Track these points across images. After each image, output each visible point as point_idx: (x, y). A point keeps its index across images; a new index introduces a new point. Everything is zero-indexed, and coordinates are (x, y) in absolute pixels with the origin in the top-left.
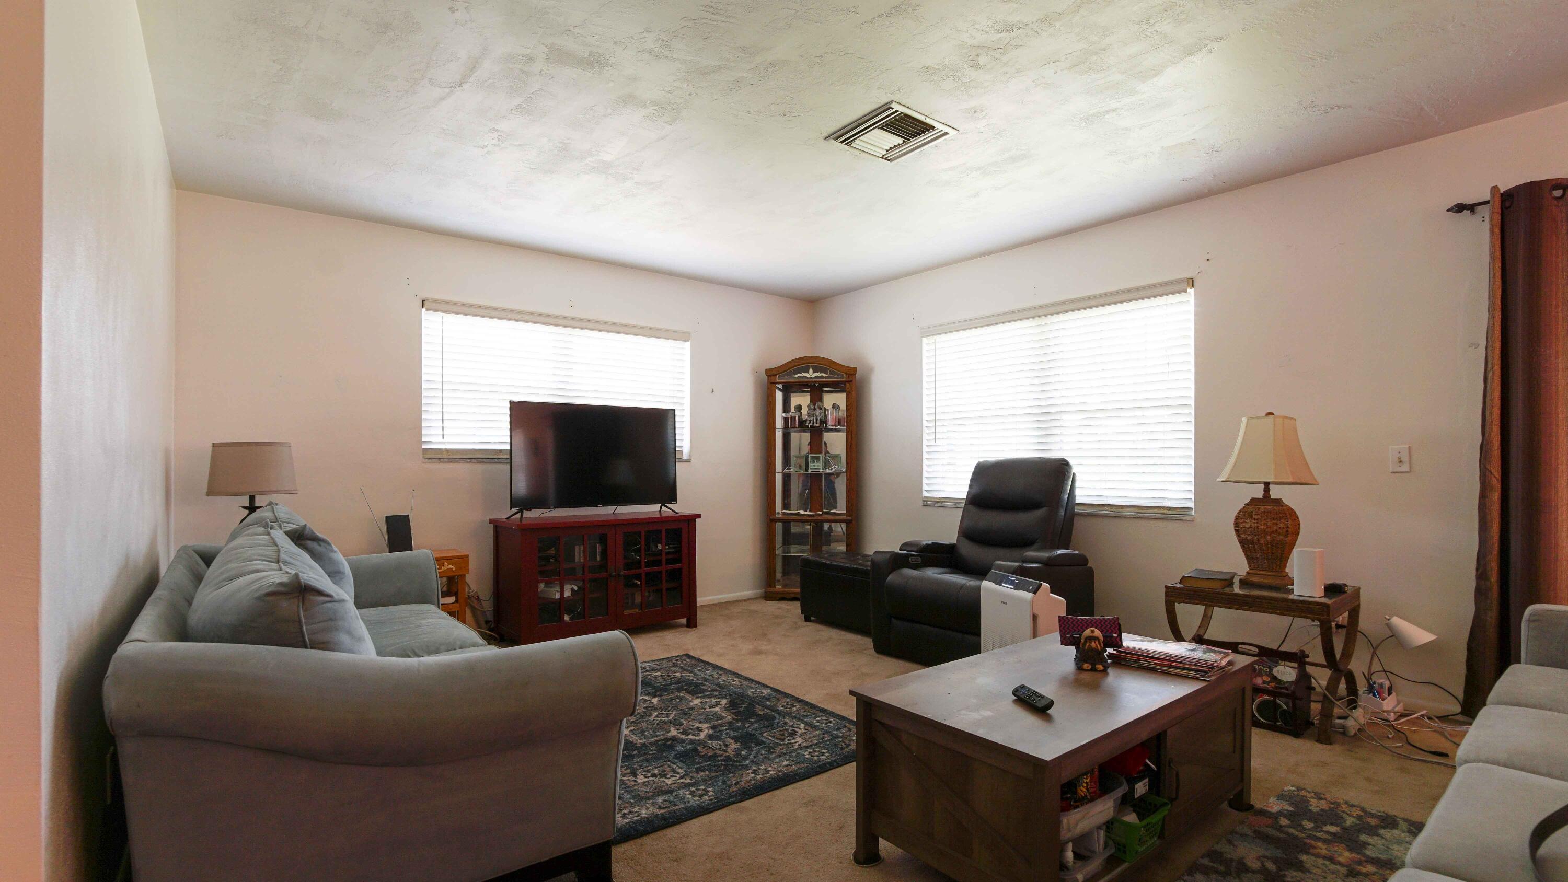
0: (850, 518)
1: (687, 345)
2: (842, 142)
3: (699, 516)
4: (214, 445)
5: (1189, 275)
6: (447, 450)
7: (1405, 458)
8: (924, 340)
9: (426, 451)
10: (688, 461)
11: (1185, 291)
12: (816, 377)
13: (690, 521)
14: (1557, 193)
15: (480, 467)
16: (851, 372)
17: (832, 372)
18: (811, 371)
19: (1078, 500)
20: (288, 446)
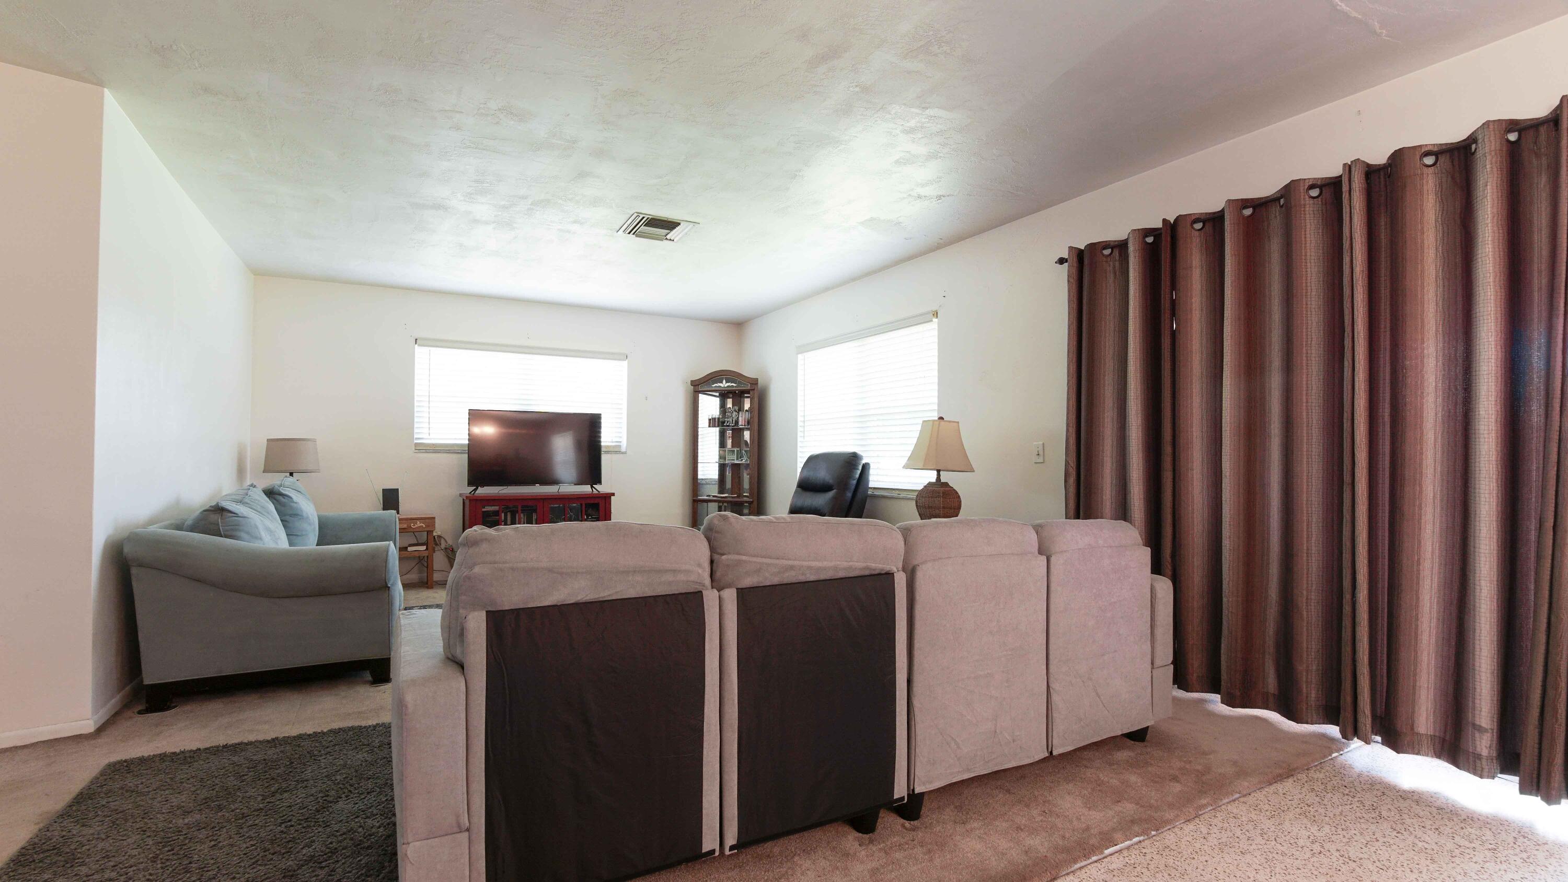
0: (751, 500)
1: (625, 363)
2: (629, 233)
3: (613, 494)
4: (268, 440)
5: (934, 309)
6: (433, 444)
7: (1041, 453)
8: (799, 356)
9: (416, 444)
10: (625, 453)
11: (932, 321)
12: (728, 386)
13: (607, 497)
14: (1107, 252)
15: (455, 456)
16: (755, 382)
17: (740, 383)
18: (724, 381)
19: (871, 485)
20: (314, 441)
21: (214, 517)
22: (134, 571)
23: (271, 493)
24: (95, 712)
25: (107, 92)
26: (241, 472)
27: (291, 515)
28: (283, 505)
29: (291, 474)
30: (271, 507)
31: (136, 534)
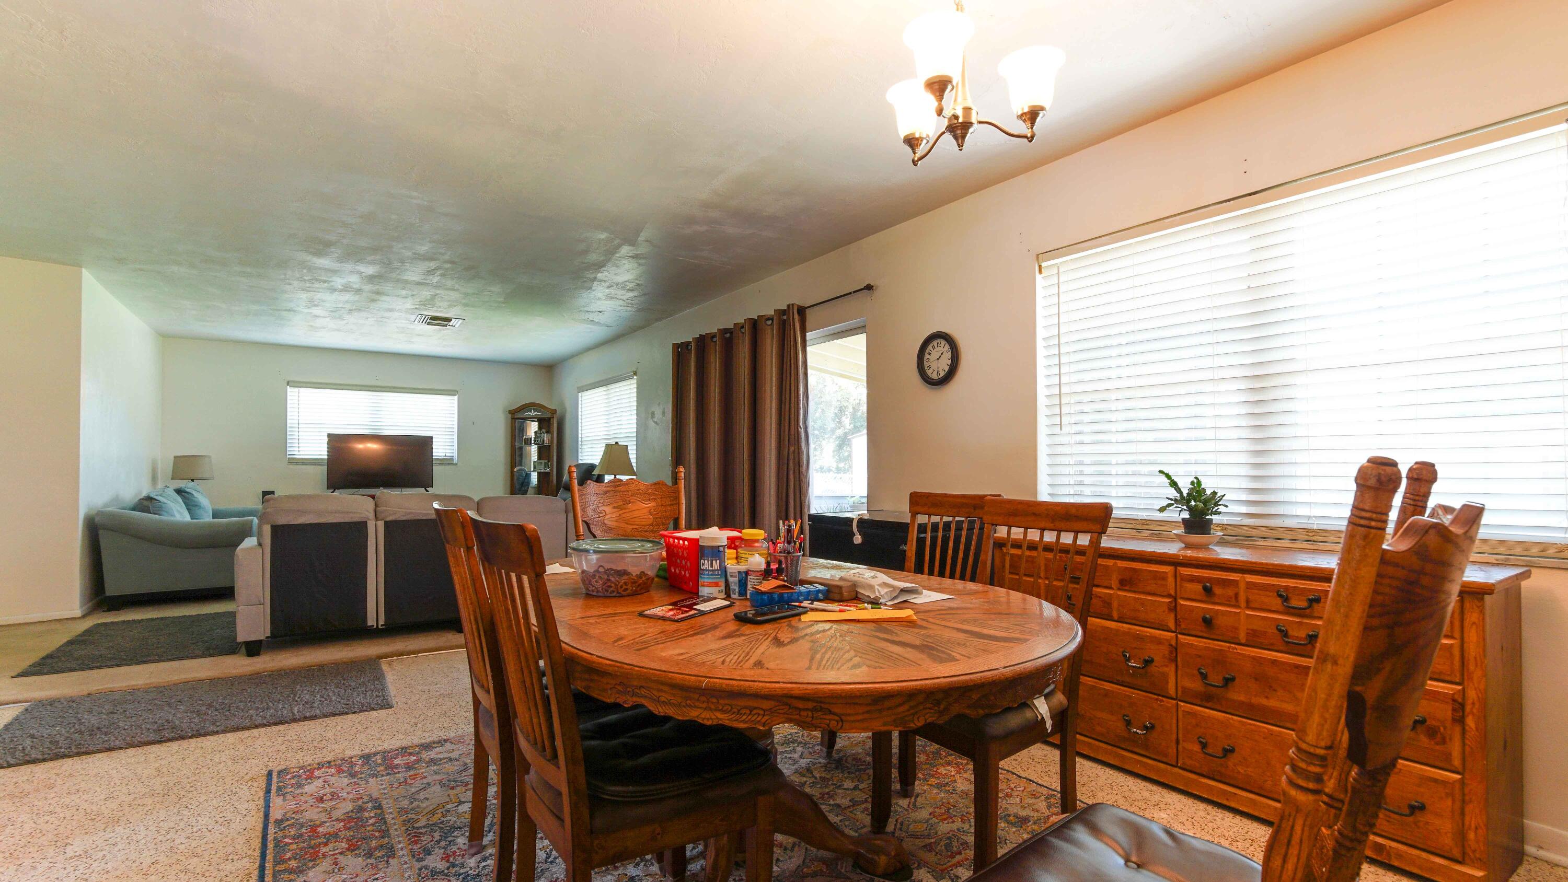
1: (456, 398)
4: (175, 457)
6: (302, 459)
8: (579, 394)
9: (290, 459)
10: (456, 464)
11: (634, 377)
12: (535, 415)
15: (316, 467)
16: (554, 412)
17: (544, 412)
18: (533, 411)
20: (209, 457)
21: (145, 503)
22: (101, 532)
23: (179, 492)
24: (81, 607)
25: (84, 270)
26: (154, 479)
27: (193, 505)
28: (188, 499)
29: (193, 480)
30: (179, 499)
31: (102, 512)
